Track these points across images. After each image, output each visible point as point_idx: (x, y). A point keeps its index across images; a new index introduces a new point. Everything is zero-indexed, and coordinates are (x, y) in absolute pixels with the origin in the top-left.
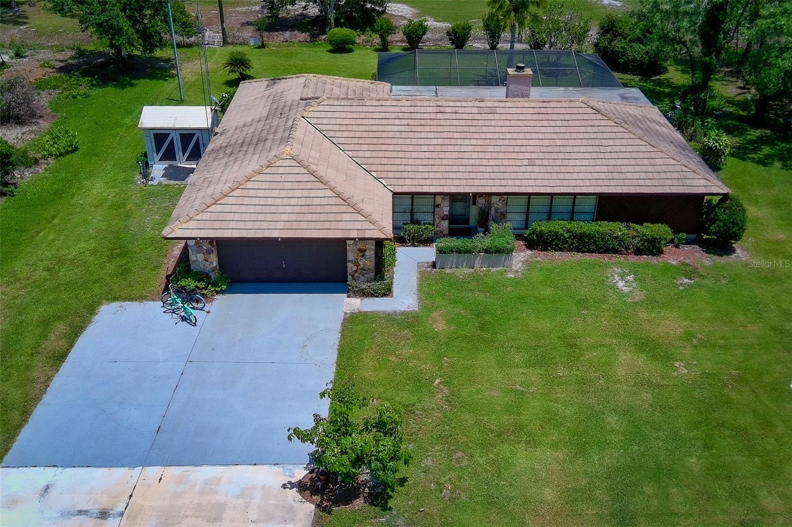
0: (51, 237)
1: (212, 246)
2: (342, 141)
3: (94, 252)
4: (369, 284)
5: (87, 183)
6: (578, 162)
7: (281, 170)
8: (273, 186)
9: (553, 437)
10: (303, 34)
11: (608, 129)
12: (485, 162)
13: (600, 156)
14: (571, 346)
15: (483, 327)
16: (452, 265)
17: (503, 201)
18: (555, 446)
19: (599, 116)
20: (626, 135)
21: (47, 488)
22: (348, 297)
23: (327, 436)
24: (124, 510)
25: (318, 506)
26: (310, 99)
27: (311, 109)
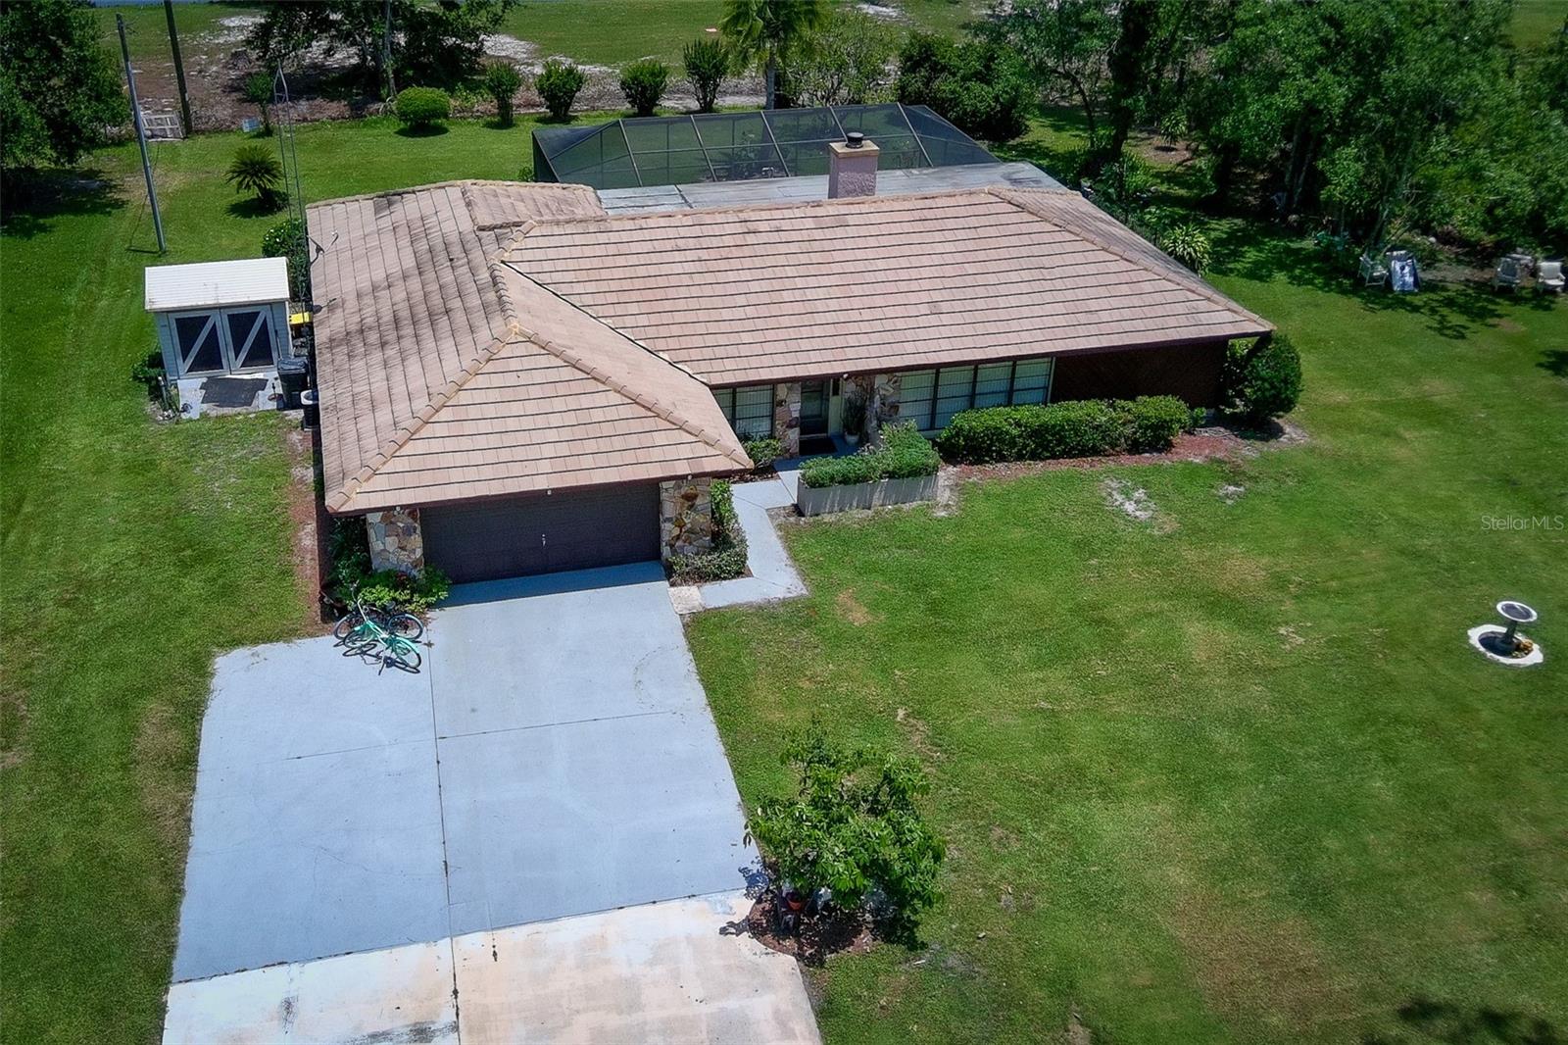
0: (35, 540)
1: (414, 519)
2: (588, 300)
3: (142, 558)
4: (710, 558)
5: (53, 429)
6: (1013, 301)
7: (514, 364)
8: (508, 394)
9: (1141, 781)
10: (335, 104)
11: (1046, 238)
12: (854, 315)
13: (1048, 285)
14: (1099, 622)
15: (934, 608)
16: (832, 506)
17: (895, 382)
18: (1149, 793)
19: (1026, 217)
20: (1079, 246)
21: (288, 1005)
22: (673, 585)
23: (815, 827)
24: (455, 1019)
25: (800, 957)
26: (501, 227)
27: (515, 245)
